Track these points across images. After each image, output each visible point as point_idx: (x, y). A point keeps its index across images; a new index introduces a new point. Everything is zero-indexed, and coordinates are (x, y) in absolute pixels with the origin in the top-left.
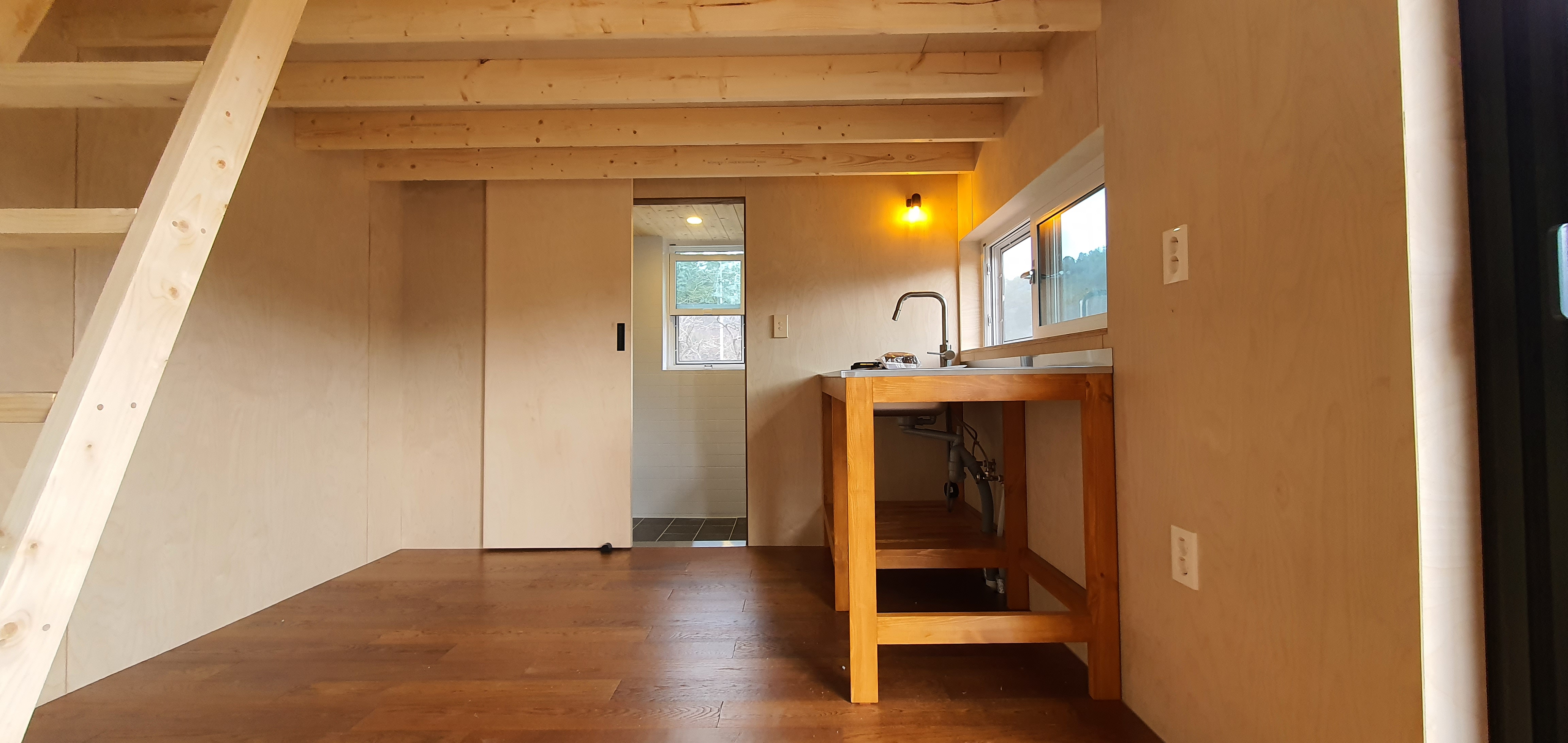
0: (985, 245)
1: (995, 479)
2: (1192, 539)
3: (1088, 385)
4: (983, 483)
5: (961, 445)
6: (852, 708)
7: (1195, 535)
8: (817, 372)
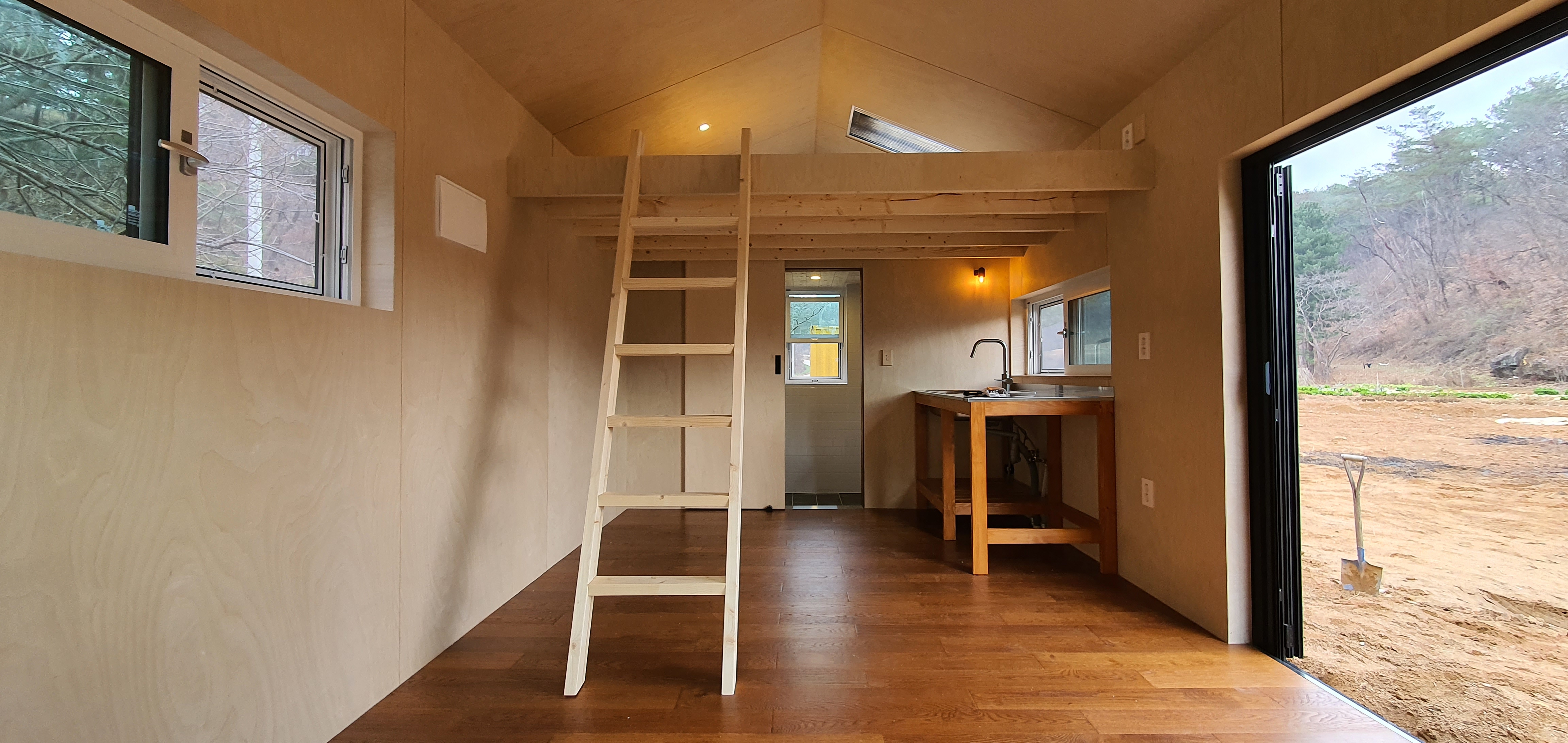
0: (1029, 303)
1: (1041, 461)
2: (1151, 483)
3: (1101, 407)
4: (1032, 464)
5: (1018, 439)
6: (974, 578)
7: (1151, 482)
8: (910, 389)
